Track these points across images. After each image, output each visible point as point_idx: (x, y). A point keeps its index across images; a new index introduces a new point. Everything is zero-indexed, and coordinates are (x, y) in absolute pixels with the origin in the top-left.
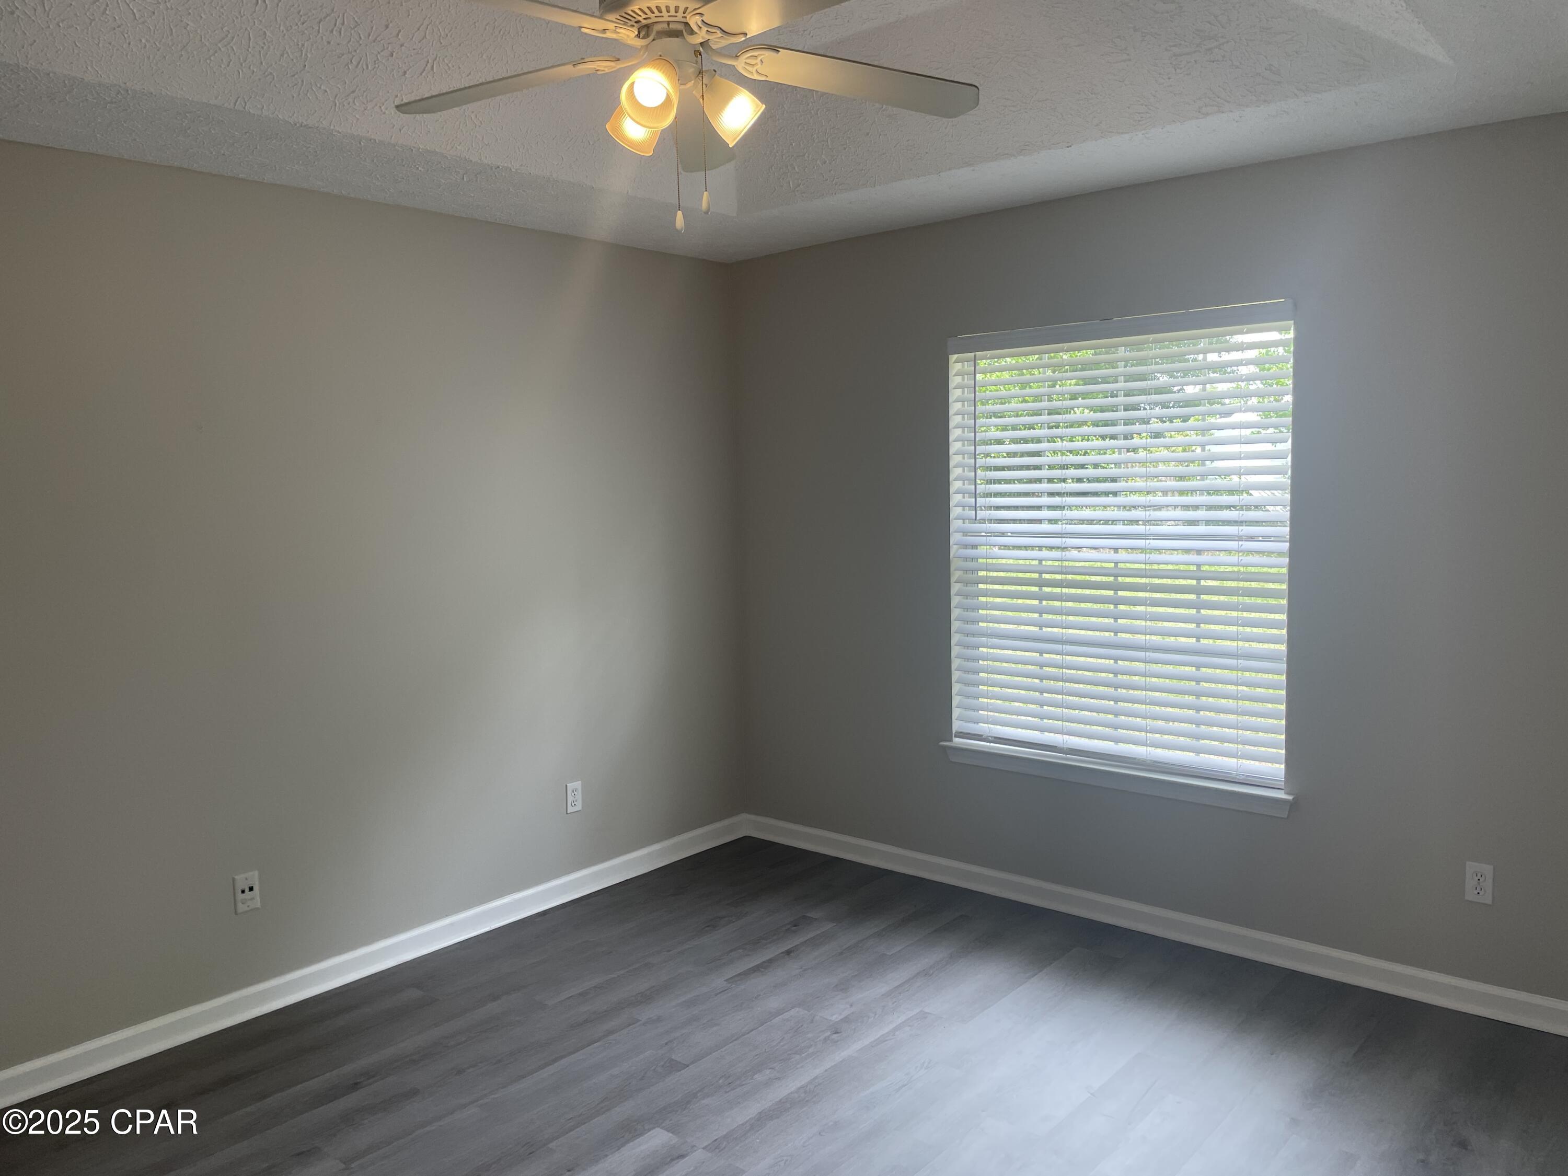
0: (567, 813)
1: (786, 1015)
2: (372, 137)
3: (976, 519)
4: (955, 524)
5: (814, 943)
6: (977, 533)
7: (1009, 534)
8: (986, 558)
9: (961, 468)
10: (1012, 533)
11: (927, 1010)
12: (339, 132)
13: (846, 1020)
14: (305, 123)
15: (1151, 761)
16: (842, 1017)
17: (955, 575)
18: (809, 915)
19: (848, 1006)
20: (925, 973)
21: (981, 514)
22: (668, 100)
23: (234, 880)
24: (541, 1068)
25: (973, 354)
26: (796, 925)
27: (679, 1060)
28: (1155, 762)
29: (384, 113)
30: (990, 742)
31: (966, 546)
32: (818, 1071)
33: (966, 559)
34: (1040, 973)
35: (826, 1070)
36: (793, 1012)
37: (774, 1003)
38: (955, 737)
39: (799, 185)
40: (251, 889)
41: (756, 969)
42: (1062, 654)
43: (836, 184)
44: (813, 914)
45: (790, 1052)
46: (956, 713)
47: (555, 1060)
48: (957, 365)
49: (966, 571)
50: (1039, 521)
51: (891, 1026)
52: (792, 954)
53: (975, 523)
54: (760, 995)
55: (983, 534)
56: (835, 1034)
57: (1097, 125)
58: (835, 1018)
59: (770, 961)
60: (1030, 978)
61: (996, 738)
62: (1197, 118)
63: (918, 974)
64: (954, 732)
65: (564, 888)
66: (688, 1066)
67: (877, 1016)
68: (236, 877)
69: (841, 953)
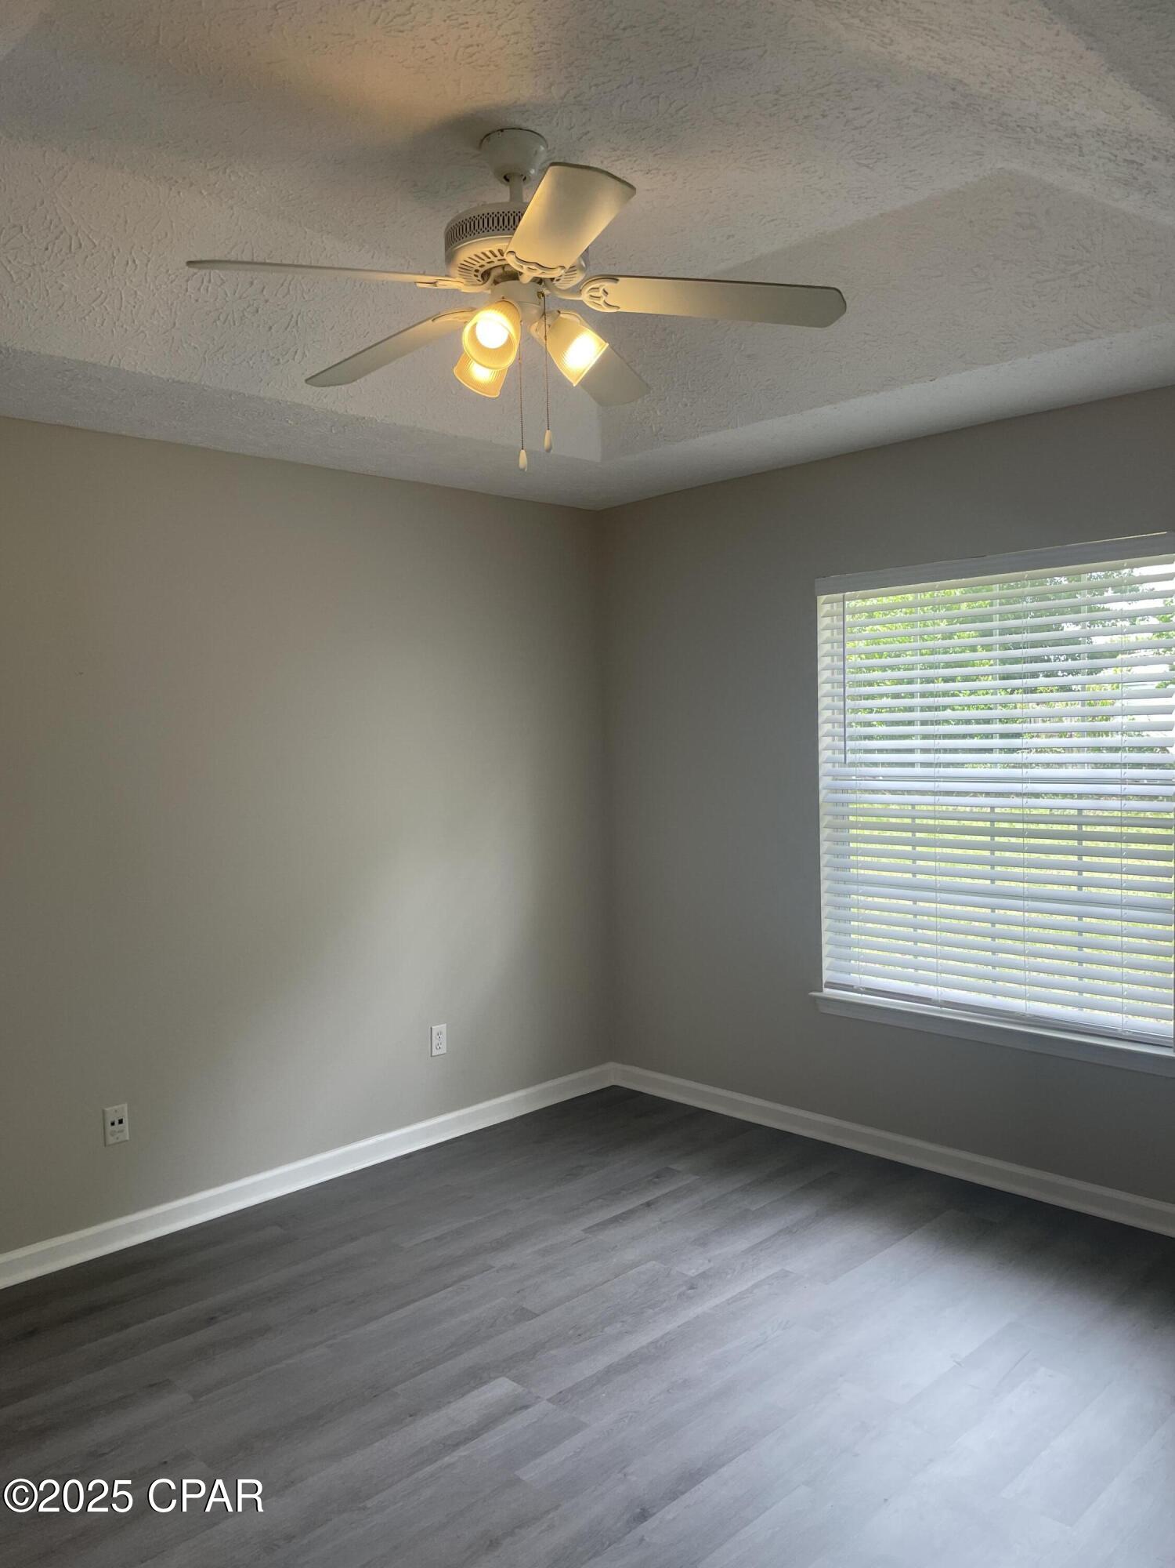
0: (431, 1056)
1: (642, 1268)
2: (241, 391)
3: (845, 763)
4: (824, 768)
5: (675, 1196)
6: (847, 777)
7: (881, 778)
8: (856, 803)
9: (831, 711)
10: (883, 777)
11: (788, 1268)
12: (209, 387)
13: (704, 1275)
14: (177, 379)
15: (1030, 1015)
16: (700, 1271)
17: (824, 820)
18: (671, 1166)
19: (707, 1261)
20: (788, 1231)
21: (851, 757)
22: (509, 341)
23: (104, 1112)
24: (391, 1311)
25: (841, 595)
26: (659, 1176)
27: (529, 1308)
28: (1035, 1016)
29: (252, 367)
30: (862, 993)
31: (835, 790)
32: (669, 1327)
33: (836, 804)
34: (910, 1236)
35: (679, 1327)
36: (650, 1265)
37: (630, 1255)
38: (826, 987)
39: (661, 429)
40: (121, 1122)
41: (615, 1220)
42: (935, 902)
43: (698, 426)
44: (674, 1167)
45: (643, 1306)
46: (826, 962)
47: (408, 1303)
48: (826, 606)
49: (836, 816)
50: (912, 765)
51: (750, 1284)
52: (652, 1206)
53: (845, 767)
54: (616, 1246)
55: (854, 778)
56: (690, 1289)
57: (961, 357)
58: (692, 1273)
59: (632, 1212)
60: (899, 1240)
61: (867, 989)
62: (1065, 346)
63: (781, 1231)
64: (824, 981)
65: (428, 1132)
66: (538, 1315)
67: (736, 1273)
68: (107, 1109)
69: (703, 1207)
